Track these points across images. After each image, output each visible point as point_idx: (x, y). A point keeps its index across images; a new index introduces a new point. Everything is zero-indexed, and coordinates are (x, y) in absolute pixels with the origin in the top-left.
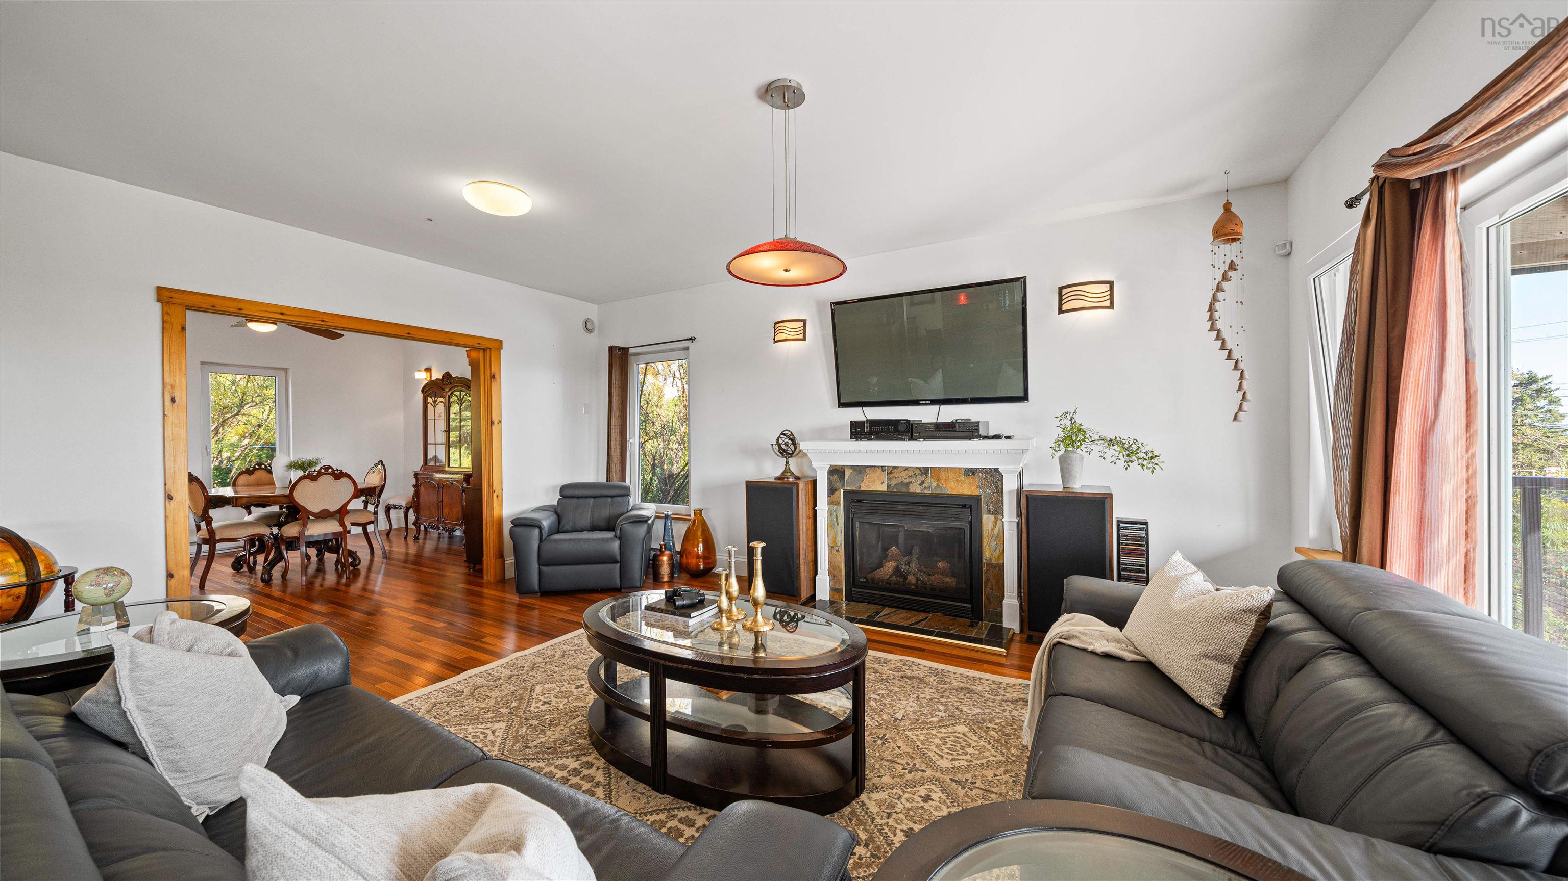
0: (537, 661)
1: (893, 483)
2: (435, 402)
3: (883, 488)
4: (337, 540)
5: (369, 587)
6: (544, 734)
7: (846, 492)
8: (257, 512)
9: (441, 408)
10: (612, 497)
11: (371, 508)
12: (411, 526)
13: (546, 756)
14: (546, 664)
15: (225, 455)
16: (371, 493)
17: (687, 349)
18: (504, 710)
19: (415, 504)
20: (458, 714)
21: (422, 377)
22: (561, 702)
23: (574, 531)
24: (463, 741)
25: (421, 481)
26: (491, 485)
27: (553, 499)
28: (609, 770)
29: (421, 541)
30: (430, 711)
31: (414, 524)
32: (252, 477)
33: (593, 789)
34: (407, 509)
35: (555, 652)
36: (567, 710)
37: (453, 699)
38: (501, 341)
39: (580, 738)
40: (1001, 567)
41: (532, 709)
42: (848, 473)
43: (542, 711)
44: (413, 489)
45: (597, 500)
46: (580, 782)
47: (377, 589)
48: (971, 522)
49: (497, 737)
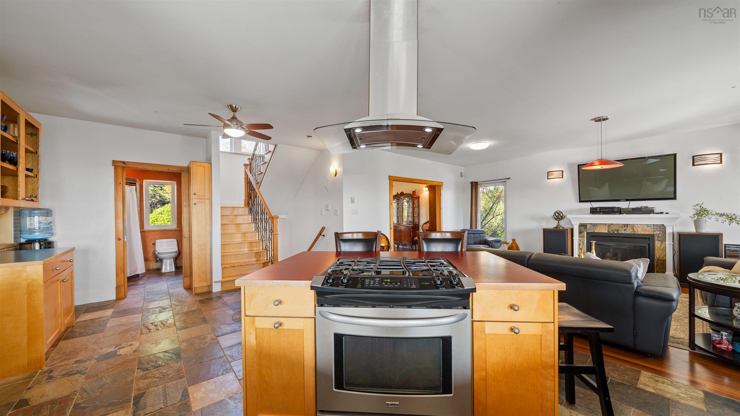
1: (610, 230)
3: (606, 231)
7: (587, 233)
10: (479, 234)
17: (506, 181)
40: (665, 261)
42: (588, 226)
45: (474, 235)
48: (649, 244)
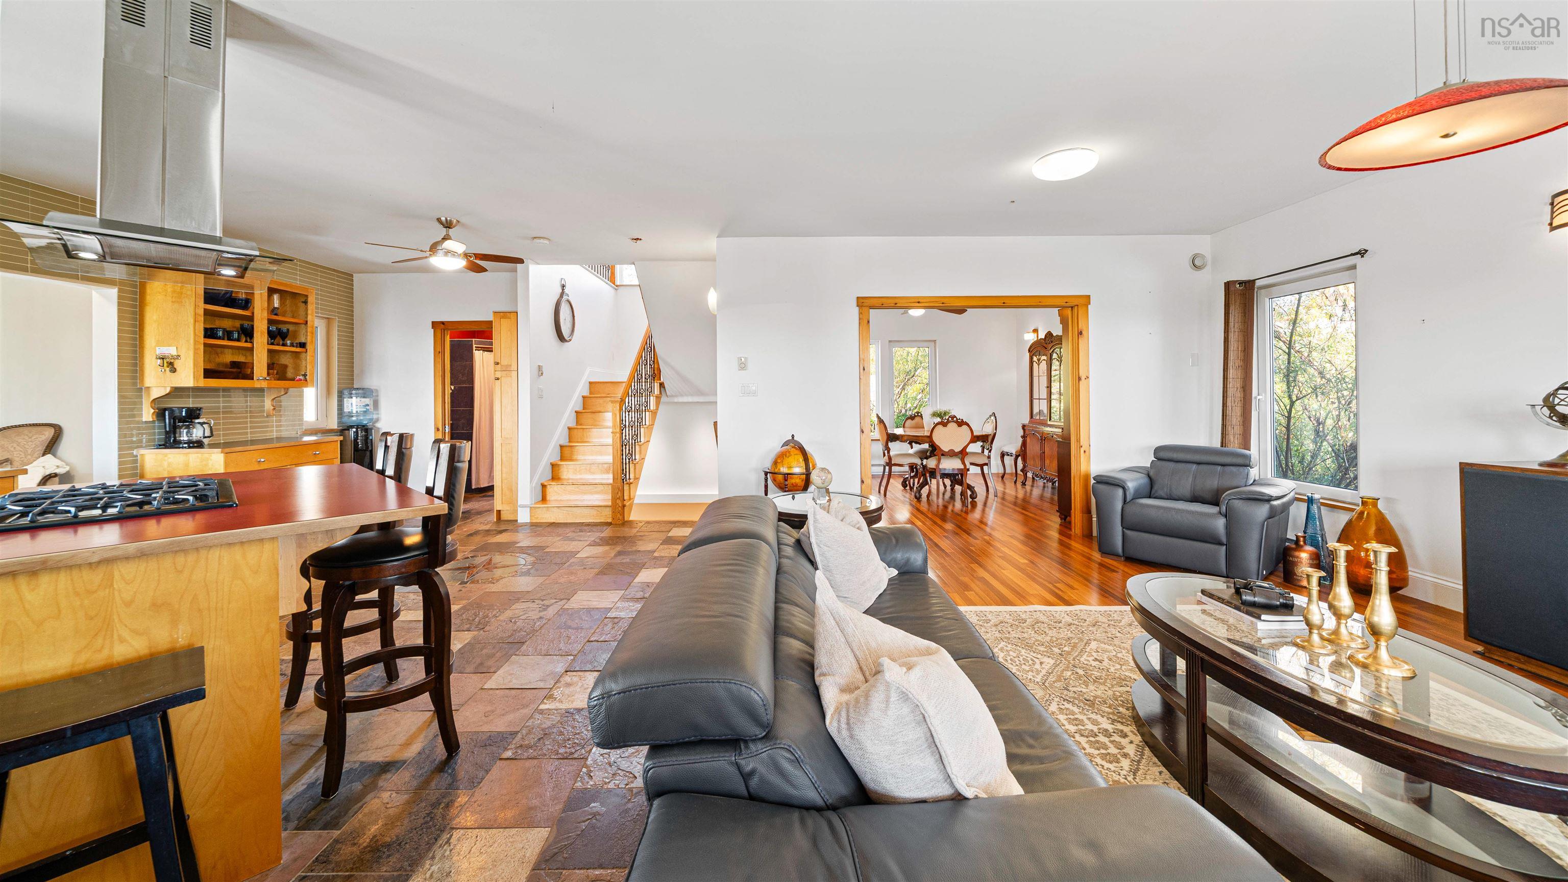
0: (1100, 620)
2: (1039, 360)
4: (962, 475)
5: (985, 520)
6: (1087, 686)
8: (917, 447)
9: (1044, 365)
10: (1223, 465)
11: (986, 452)
12: (1019, 472)
13: (1082, 705)
14: (1109, 625)
15: (909, 405)
16: (986, 440)
17: (1354, 267)
18: (1056, 650)
19: (1022, 453)
20: (1017, 636)
21: (1030, 338)
22: (1113, 666)
23: (1170, 498)
24: (983, 641)
25: (1027, 432)
26: (1078, 440)
27: (1146, 460)
28: (1143, 749)
29: (1028, 488)
30: (997, 625)
31: (1022, 471)
32: (914, 422)
33: (1119, 756)
34: (1017, 457)
35: (1123, 618)
36: (1117, 675)
37: (1017, 623)
38: (1088, 297)
39: (1123, 706)
41: (1082, 659)
43: (1091, 665)
44: (1021, 439)
45: (1201, 467)
46: (1108, 743)
47: (989, 523)
49: (1043, 668)
